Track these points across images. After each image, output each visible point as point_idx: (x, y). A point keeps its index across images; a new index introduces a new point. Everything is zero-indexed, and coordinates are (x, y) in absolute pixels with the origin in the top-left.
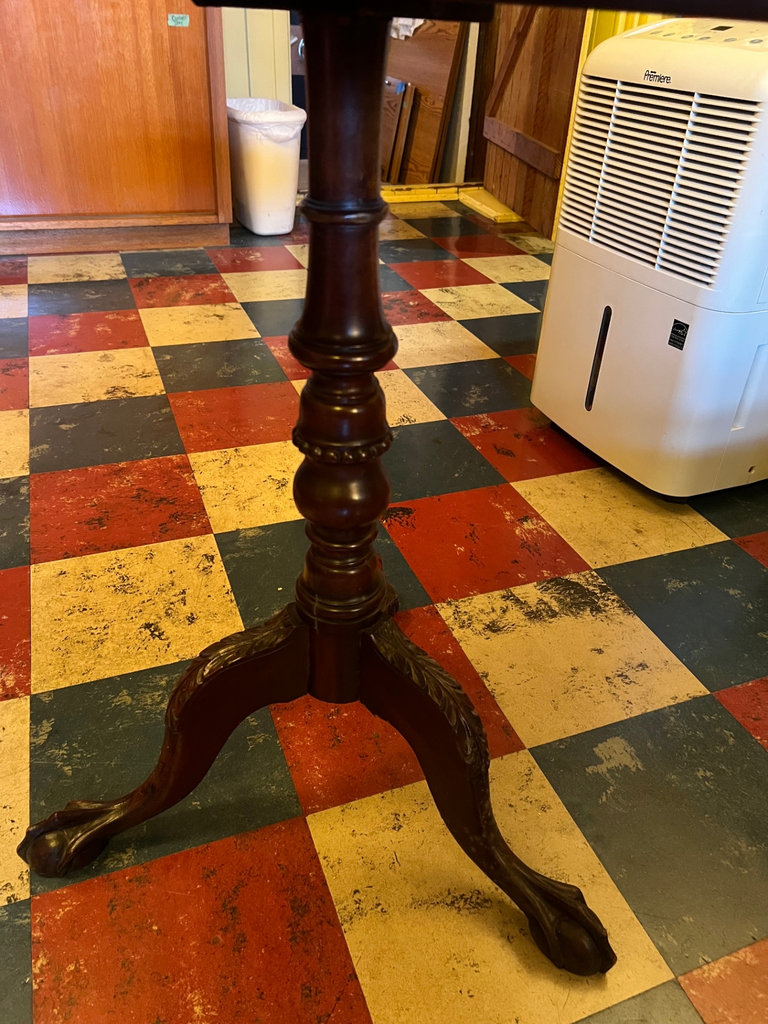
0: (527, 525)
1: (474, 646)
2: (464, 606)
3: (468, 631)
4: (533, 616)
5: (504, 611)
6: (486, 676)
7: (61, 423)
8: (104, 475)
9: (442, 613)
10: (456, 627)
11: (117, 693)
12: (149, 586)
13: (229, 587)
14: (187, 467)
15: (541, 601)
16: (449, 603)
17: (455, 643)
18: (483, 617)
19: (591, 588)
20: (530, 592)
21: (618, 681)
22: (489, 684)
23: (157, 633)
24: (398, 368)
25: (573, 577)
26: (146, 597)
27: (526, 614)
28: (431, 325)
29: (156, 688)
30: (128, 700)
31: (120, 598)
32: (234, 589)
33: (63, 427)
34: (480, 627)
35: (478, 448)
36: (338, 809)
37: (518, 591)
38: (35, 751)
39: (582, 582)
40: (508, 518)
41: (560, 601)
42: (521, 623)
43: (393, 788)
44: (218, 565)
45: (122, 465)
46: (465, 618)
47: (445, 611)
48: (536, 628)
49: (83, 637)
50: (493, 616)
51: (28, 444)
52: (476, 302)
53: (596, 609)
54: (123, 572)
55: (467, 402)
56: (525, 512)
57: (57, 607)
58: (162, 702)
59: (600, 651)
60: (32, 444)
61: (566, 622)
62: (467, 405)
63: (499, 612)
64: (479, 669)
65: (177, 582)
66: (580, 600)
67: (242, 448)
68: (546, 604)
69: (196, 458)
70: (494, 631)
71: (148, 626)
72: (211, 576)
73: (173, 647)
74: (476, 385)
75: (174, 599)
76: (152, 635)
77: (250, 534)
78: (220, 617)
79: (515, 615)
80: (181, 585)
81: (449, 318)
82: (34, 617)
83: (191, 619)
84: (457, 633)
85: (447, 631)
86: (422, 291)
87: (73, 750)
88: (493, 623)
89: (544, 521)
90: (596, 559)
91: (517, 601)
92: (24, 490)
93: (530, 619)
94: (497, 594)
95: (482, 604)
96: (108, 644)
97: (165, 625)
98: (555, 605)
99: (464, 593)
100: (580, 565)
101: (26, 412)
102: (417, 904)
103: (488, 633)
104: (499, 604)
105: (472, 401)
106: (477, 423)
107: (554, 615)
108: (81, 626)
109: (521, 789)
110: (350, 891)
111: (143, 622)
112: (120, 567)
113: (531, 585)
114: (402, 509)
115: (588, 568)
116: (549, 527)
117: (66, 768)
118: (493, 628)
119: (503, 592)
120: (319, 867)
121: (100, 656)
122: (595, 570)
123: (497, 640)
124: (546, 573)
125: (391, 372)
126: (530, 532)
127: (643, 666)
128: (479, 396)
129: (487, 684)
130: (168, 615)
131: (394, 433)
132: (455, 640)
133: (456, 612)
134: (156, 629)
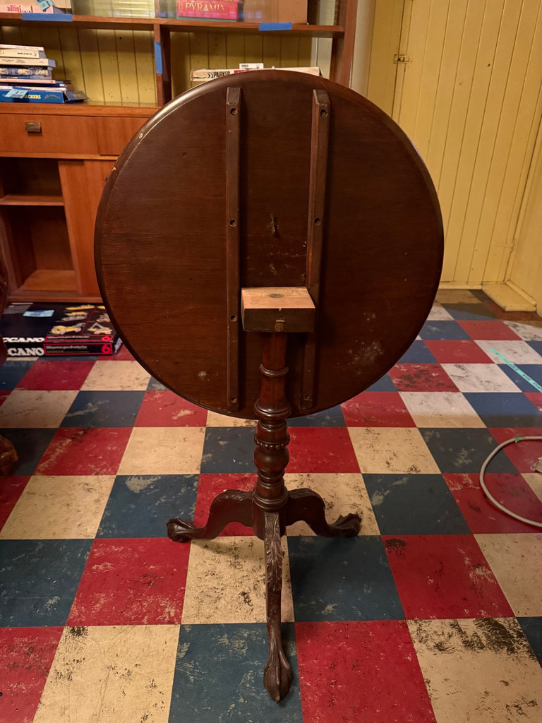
0: (479, 571)
1: (426, 658)
2: (425, 625)
3: (424, 646)
4: (468, 644)
5: (450, 636)
6: (429, 683)
7: (220, 440)
8: (237, 481)
9: (410, 628)
10: (417, 641)
11: (222, 636)
12: (248, 566)
15: (475, 635)
16: (416, 622)
17: (414, 653)
18: (435, 637)
19: (511, 632)
20: (469, 625)
21: (514, 710)
22: (430, 689)
23: (247, 600)
24: (415, 426)
25: (501, 620)
26: (245, 573)
27: (463, 642)
28: (444, 394)
29: (242, 638)
30: (226, 641)
31: (232, 571)
33: (221, 443)
34: (432, 644)
35: (458, 501)
37: (462, 623)
38: (179, 661)
39: (506, 625)
40: (466, 562)
41: (488, 637)
42: (459, 649)
44: (285, 560)
45: (247, 475)
46: (424, 635)
47: (412, 627)
48: (468, 655)
49: (211, 593)
50: (442, 638)
51: (202, 452)
52: (478, 378)
53: (512, 650)
54: (236, 553)
55: (457, 462)
56: (480, 561)
57: (201, 569)
58: (243, 648)
59: (507, 684)
60: (204, 453)
61: (488, 655)
62: (457, 464)
63: (446, 636)
64: (425, 676)
66: (502, 640)
67: (312, 474)
68: (478, 637)
70: (440, 650)
71: (244, 594)
73: (254, 612)
74: (466, 449)
75: (260, 579)
76: (245, 600)
77: (307, 541)
79: (456, 641)
81: (456, 390)
82: (189, 573)
84: (416, 646)
85: (410, 642)
86: (443, 365)
87: (196, 667)
88: (441, 643)
89: (490, 570)
90: (520, 610)
91: (460, 630)
92: (196, 484)
93: (465, 646)
94: (447, 621)
95: (437, 627)
96: (222, 600)
97: (252, 596)
98: (484, 639)
99: (426, 616)
100: (508, 612)
101: (204, 429)
103: (436, 650)
104: (448, 630)
105: (461, 462)
106: (460, 480)
107: (482, 648)
108: (211, 585)
111: (241, 590)
112: (235, 549)
113: (471, 620)
114: (399, 541)
115: (512, 615)
116: (492, 576)
117: (191, 677)
118: (440, 647)
119: (452, 621)
121: (217, 608)
122: (518, 618)
123: (441, 658)
124: (483, 613)
125: (411, 429)
126: (479, 577)
127: (534, 703)
128: (466, 459)
129: (428, 688)
130: (255, 589)
131: (405, 479)
132: (414, 650)
133: (419, 629)
134: (248, 597)
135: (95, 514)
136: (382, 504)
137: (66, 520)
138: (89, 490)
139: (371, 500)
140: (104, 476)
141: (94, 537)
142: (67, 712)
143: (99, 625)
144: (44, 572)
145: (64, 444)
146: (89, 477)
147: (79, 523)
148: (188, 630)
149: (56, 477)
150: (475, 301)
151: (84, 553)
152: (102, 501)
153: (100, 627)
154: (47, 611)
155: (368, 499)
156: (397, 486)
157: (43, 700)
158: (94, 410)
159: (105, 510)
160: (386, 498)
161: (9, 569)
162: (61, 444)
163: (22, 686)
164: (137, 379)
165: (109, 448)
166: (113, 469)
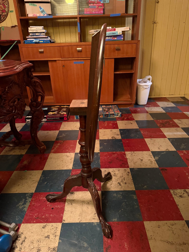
1: (177, 199)
2: (175, 191)
3: (176, 196)
5: (184, 194)
6: (178, 205)
7: (104, 143)
8: (111, 154)
9: (171, 192)
10: (173, 195)
11: (114, 194)
12: (119, 176)
13: (132, 179)
14: (125, 154)
16: (172, 190)
18: (179, 194)
22: (179, 207)
24: (167, 138)
26: (118, 178)
27: (188, 195)
28: (175, 128)
29: (120, 194)
30: (116, 195)
31: (114, 177)
32: (133, 179)
33: (105, 144)
34: (178, 196)
35: (182, 158)
36: (149, 222)
37: (187, 190)
38: (103, 200)
40: (187, 174)
42: (187, 197)
43: (159, 221)
44: (130, 174)
45: (114, 152)
46: (176, 193)
47: (172, 191)
49: (109, 183)
50: (181, 194)
51: (99, 146)
52: (186, 123)
54: (115, 172)
55: (181, 147)
58: (121, 197)
60: (100, 146)
62: (181, 148)
63: (182, 193)
64: (177, 204)
65: (123, 176)
67: (135, 152)
69: (127, 153)
70: (181, 197)
71: (119, 183)
72: (129, 176)
73: (123, 188)
74: (184, 143)
75: (123, 179)
76: (119, 185)
77: (136, 169)
78: (130, 184)
79: (186, 195)
81: (179, 127)
83: (126, 183)
84: (173, 196)
85: (171, 195)
86: (174, 120)
87: (108, 201)
88: (181, 195)
91: (187, 192)
92: (99, 155)
94: (183, 190)
95: (179, 191)
96: (112, 185)
99: (176, 188)
101: (99, 140)
102: (161, 241)
104: (183, 192)
105: (182, 147)
106: (183, 152)
109: (182, 227)
110: (150, 235)
111: (118, 182)
112: (114, 171)
114: (165, 169)
117: (107, 204)
118: (181, 196)
119: (184, 190)
120: (145, 230)
121: (111, 187)
123: (181, 199)
125: (165, 138)
128: (184, 146)
129: (178, 207)
130: (122, 182)
131: (165, 152)
132: (173, 197)
134: (120, 184)
135: (71, 163)
136: (158, 159)
137: (62, 165)
138: (68, 157)
139: (155, 158)
140: (72, 153)
141: (72, 169)
142: (73, 212)
143: (78, 191)
144: (59, 178)
145: (58, 145)
146: (67, 153)
147: (66, 165)
148: (104, 192)
149: (57, 154)
150: (182, 100)
151: (69, 173)
152: (72, 160)
153: (78, 192)
154: (62, 188)
155: (154, 158)
156: (162, 154)
157: (65, 210)
158: (65, 135)
159: (74, 162)
160: (159, 158)
161: (48, 178)
162: (57, 145)
163: (59, 206)
164: (76, 127)
165: (71, 146)
166: (74, 151)
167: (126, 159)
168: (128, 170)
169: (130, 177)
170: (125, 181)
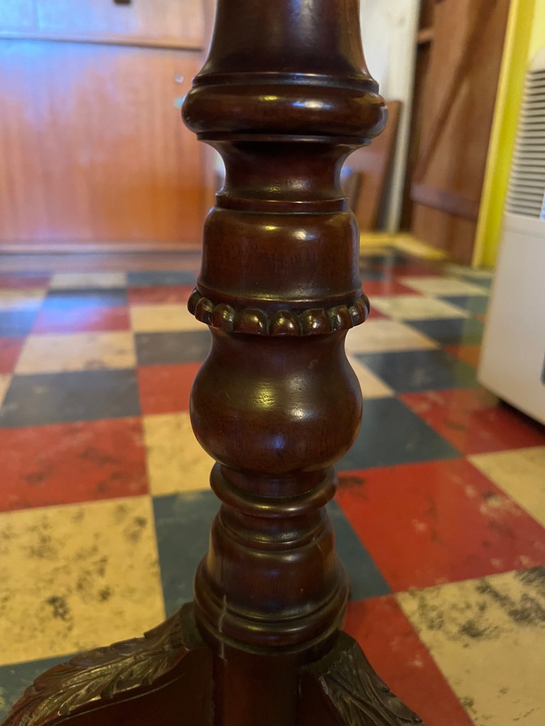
0: (494, 503)
2: (431, 597)
3: (440, 635)
4: (521, 616)
5: (482, 609)
9: (405, 606)
10: (423, 627)
12: (69, 550)
14: (139, 429)
15: (525, 598)
16: (413, 594)
17: (423, 651)
18: (455, 614)
20: (509, 583)
23: (61, 611)
26: (61, 564)
27: (510, 614)
31: (32, 564)
33: (37, 391)
34: (454, 629)
37: (497, 582)
40: (469, 494)
42: (506, 626)
44: (149, 532)
45: (79, 425)
46: (435, 614)
47: (409, 604)
48: (526, 634)
50: (470, 615)
54: (46, 533)
55: (412, 382)
56: (489, 489)
62: (415, 383)
63: (476, 609)
64: (461, 692)
65: (100, 547)
68: (532, 600)
69: (150, 422)
70: (473, 636)
71: (53, 601)
72: (138, 544)
73: (75, 632)
75: (92, 568)
76: (55, 612)
77: (190, 498)
78: (137, 596)
79: (496, 615)
80: (103, 551)
83: (105, 595)
84: (426, 636)
85: (410, 632)
88: (470, 623)
89: (509, 498)
91: (496, 595)
93: (517, 620)
94: (470, 584)
95: (453, 596)
97: (75, 604)
99: (427, 582)
103: (466, 638)
104: (475, 598)
106: (425, 399)
111: (48, 594)
113: (509, 574)
116: (517, 507)
118: (471, 631)
119: (477, 583)
123: (479, 651)
124: (525, 560)
126: (497, 510)
129: (473, 717)
130: (80, 587)
132: (423, 645)
133: (423, 606)
134: (62, 605)
167: (142, 452)
168: (142, 507)
169: (148, 547)
170: (100, 583)
